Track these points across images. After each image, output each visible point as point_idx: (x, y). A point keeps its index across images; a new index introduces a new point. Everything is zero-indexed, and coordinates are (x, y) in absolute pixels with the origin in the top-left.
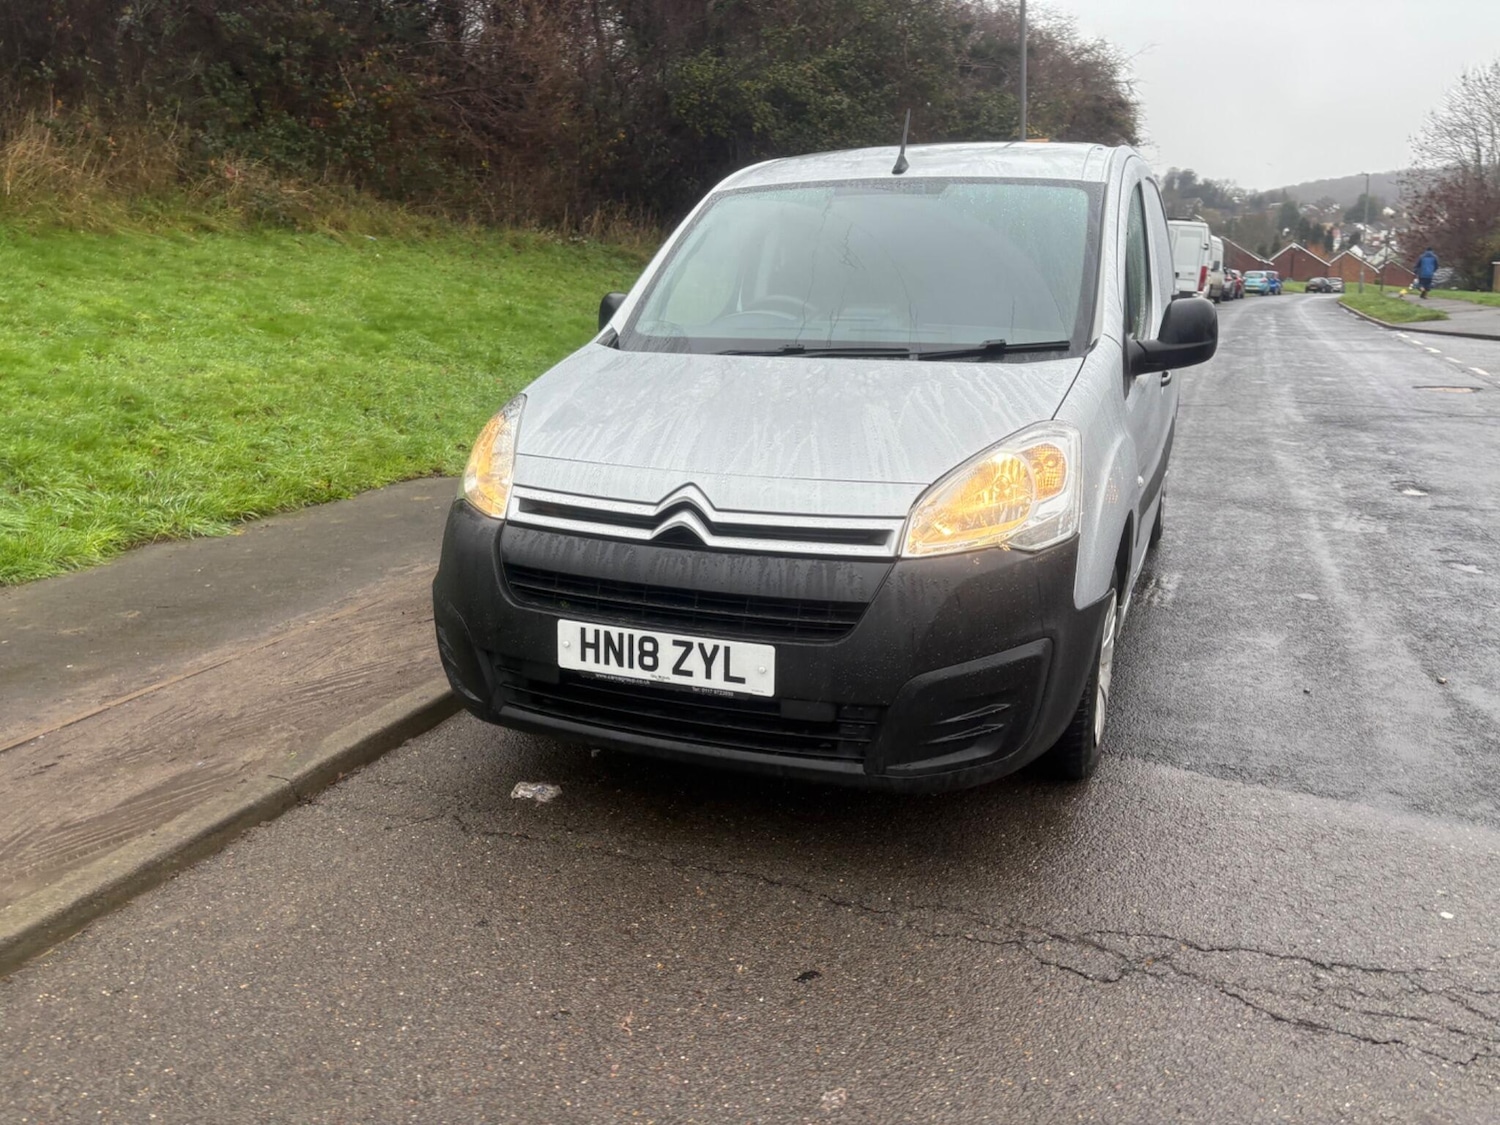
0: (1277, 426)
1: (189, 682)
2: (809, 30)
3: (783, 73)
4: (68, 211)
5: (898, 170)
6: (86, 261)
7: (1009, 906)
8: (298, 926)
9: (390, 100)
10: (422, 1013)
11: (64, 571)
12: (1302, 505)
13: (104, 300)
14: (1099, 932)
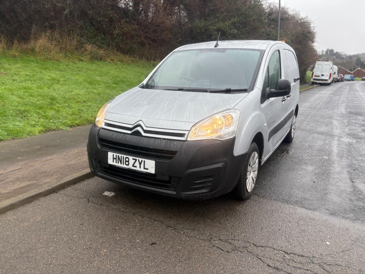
0: (337, 114)
1: (42, 163)
2: (228, 14)
3: (221, 25)
4: (50, 55)
5: (215, 47)
6: (52, 67)
7: (211, 231)
8: (40, 221)
9: (126, 31)
10: (58, 245)
11: (29, 136)
12: (335, 134)
13: (54, 76)
14: (232, 239)
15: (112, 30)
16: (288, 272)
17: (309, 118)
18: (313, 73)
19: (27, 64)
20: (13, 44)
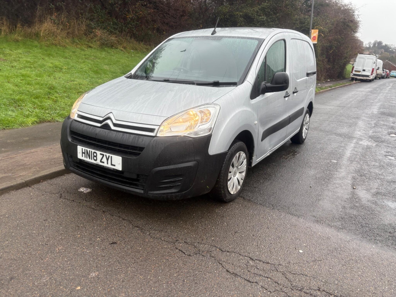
0: (367, 114)
1: (24, 155)
3: (248, 10)
4: (56, 41)
6: (57, 53)
7: (180, 233)
8: (4, 215)
9: (141, 16)
10: (14, 239)
11: (20, 127)
12: (355, 136)
13: (57, 63)
14: (198, 243)
15: (125, 14)
16: (245, 278)
17: (333, 117)
18: (353, 67)
19: (30, 49)
20: (16, 27)
